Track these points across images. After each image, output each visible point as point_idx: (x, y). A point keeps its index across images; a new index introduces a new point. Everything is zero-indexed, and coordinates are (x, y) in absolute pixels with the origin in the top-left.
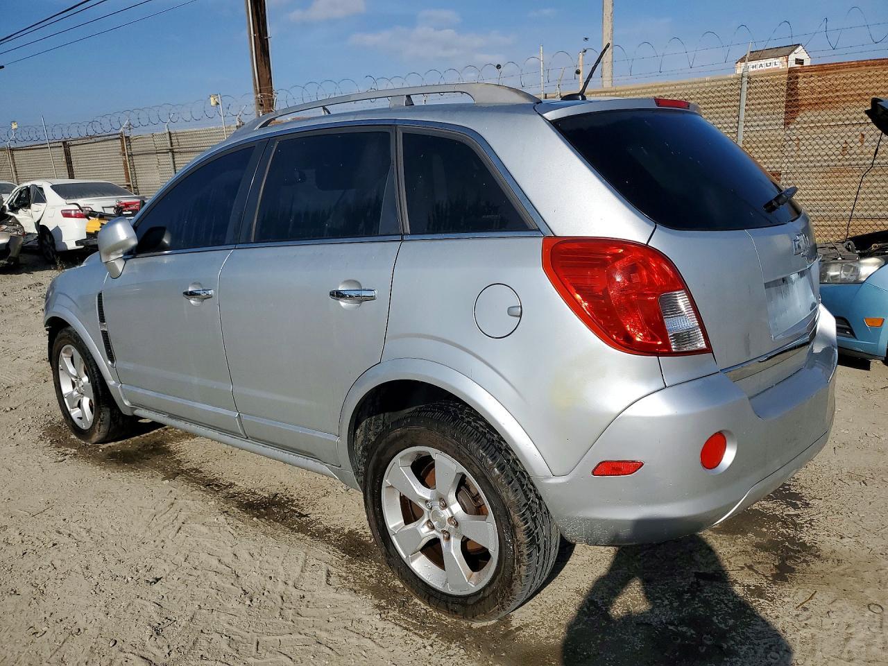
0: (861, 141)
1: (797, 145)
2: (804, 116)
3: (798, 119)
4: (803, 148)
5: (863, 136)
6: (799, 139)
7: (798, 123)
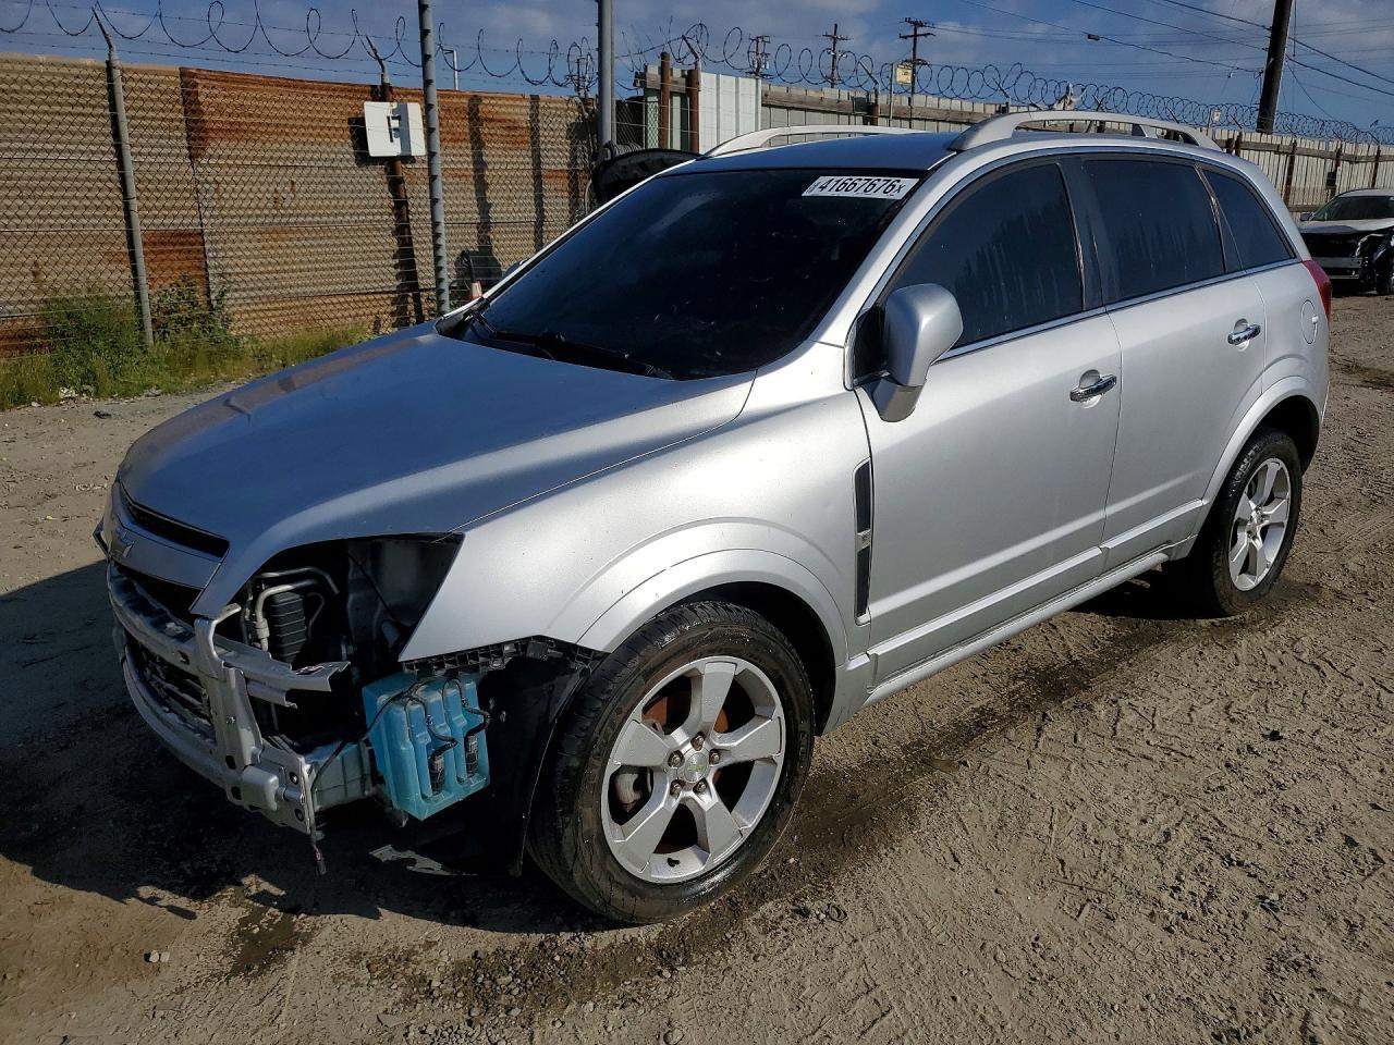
0: (293, 190)
1: (216, 190)
2: (217, 148)
3: (210, 151)
4: (226, 196)
5: (293, 183)
6: (217, 182)
7: (211, 157)
